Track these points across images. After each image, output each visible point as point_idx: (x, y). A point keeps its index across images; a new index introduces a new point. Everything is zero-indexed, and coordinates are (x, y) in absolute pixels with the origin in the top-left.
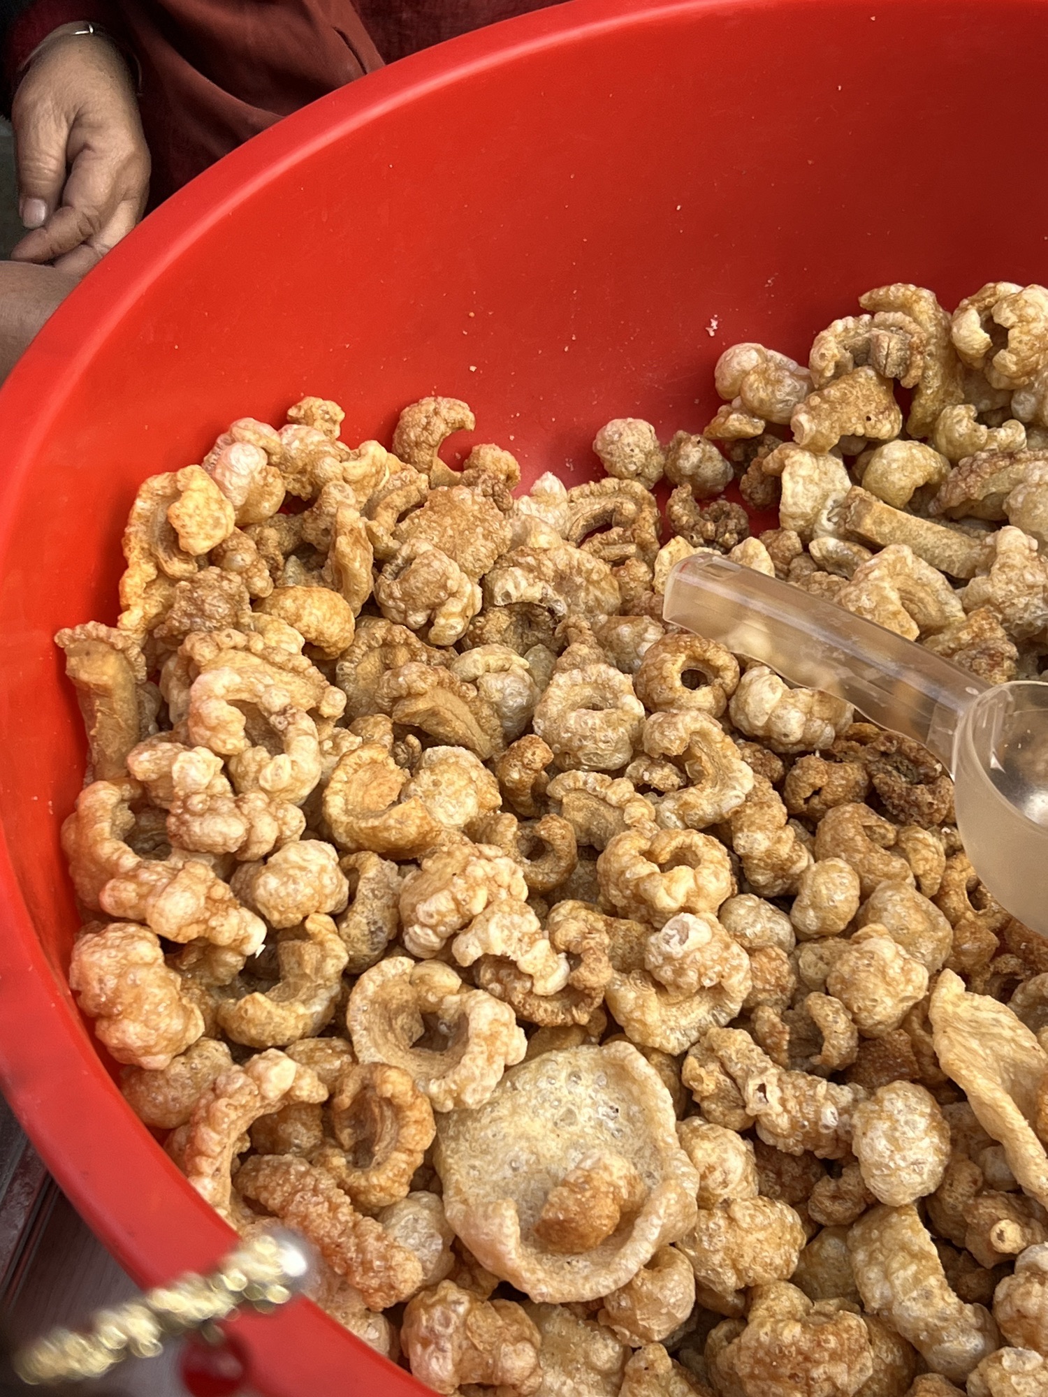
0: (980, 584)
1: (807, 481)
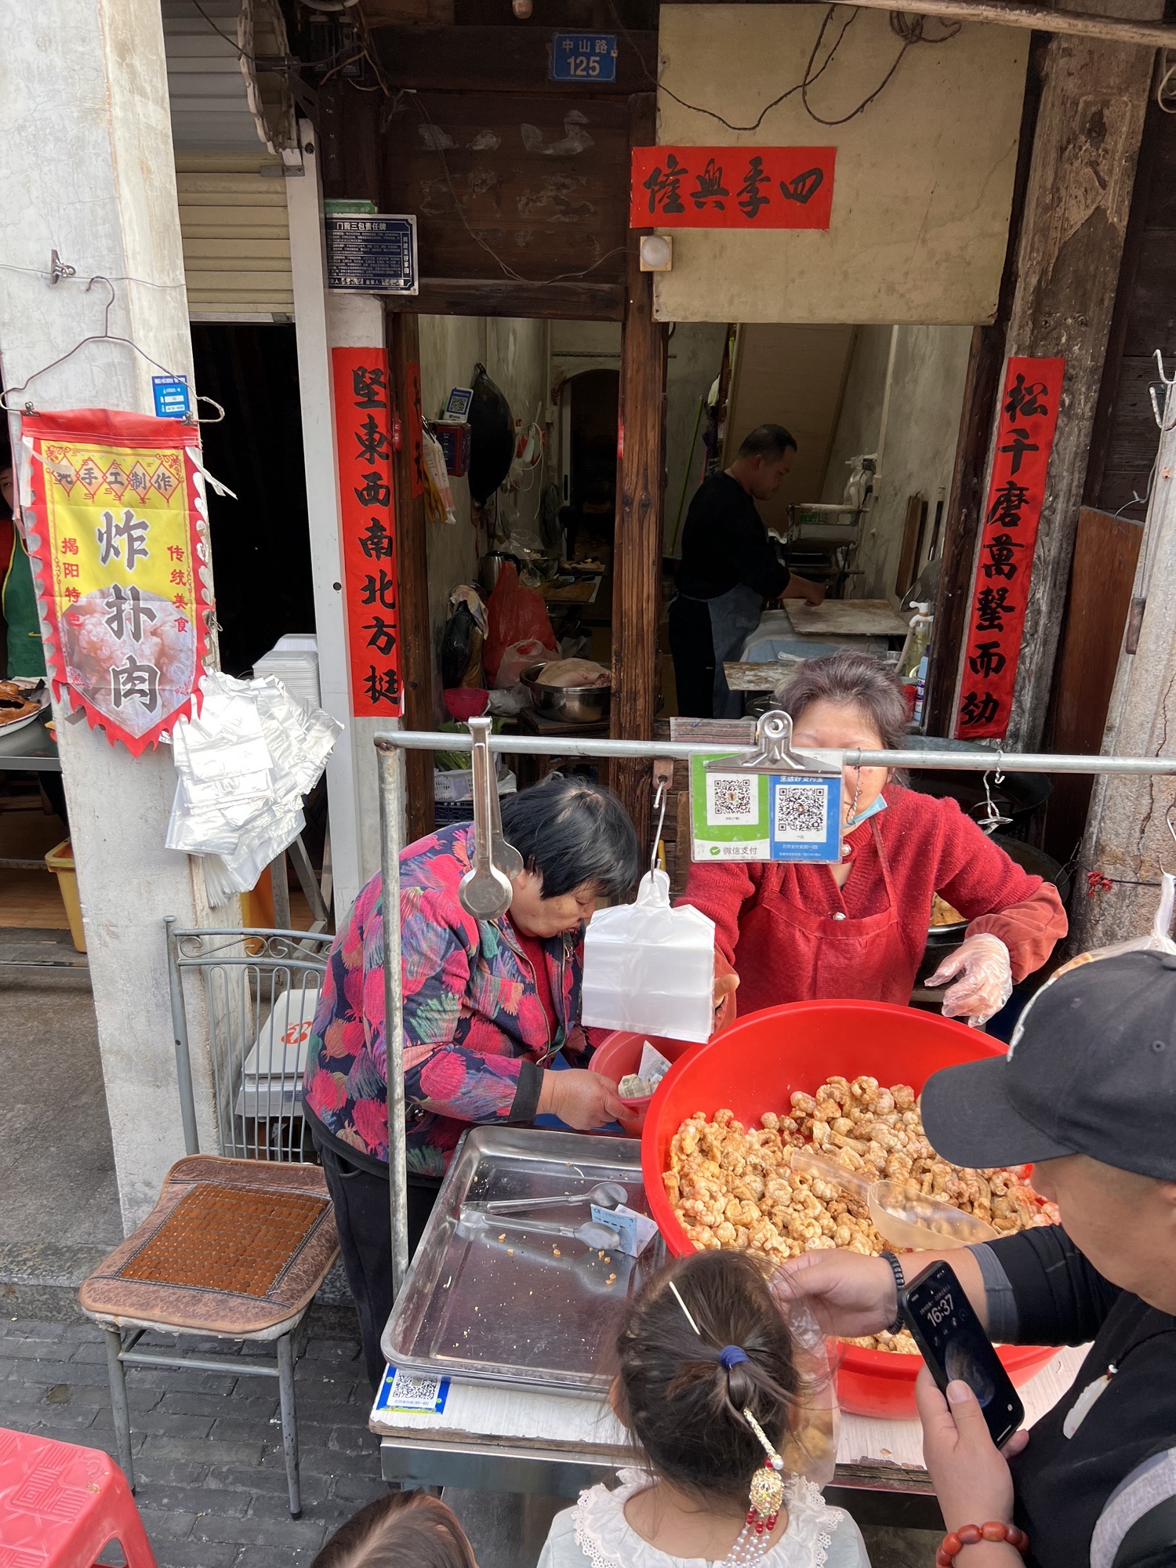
0: (867, 1155)
1: (820, 1130)
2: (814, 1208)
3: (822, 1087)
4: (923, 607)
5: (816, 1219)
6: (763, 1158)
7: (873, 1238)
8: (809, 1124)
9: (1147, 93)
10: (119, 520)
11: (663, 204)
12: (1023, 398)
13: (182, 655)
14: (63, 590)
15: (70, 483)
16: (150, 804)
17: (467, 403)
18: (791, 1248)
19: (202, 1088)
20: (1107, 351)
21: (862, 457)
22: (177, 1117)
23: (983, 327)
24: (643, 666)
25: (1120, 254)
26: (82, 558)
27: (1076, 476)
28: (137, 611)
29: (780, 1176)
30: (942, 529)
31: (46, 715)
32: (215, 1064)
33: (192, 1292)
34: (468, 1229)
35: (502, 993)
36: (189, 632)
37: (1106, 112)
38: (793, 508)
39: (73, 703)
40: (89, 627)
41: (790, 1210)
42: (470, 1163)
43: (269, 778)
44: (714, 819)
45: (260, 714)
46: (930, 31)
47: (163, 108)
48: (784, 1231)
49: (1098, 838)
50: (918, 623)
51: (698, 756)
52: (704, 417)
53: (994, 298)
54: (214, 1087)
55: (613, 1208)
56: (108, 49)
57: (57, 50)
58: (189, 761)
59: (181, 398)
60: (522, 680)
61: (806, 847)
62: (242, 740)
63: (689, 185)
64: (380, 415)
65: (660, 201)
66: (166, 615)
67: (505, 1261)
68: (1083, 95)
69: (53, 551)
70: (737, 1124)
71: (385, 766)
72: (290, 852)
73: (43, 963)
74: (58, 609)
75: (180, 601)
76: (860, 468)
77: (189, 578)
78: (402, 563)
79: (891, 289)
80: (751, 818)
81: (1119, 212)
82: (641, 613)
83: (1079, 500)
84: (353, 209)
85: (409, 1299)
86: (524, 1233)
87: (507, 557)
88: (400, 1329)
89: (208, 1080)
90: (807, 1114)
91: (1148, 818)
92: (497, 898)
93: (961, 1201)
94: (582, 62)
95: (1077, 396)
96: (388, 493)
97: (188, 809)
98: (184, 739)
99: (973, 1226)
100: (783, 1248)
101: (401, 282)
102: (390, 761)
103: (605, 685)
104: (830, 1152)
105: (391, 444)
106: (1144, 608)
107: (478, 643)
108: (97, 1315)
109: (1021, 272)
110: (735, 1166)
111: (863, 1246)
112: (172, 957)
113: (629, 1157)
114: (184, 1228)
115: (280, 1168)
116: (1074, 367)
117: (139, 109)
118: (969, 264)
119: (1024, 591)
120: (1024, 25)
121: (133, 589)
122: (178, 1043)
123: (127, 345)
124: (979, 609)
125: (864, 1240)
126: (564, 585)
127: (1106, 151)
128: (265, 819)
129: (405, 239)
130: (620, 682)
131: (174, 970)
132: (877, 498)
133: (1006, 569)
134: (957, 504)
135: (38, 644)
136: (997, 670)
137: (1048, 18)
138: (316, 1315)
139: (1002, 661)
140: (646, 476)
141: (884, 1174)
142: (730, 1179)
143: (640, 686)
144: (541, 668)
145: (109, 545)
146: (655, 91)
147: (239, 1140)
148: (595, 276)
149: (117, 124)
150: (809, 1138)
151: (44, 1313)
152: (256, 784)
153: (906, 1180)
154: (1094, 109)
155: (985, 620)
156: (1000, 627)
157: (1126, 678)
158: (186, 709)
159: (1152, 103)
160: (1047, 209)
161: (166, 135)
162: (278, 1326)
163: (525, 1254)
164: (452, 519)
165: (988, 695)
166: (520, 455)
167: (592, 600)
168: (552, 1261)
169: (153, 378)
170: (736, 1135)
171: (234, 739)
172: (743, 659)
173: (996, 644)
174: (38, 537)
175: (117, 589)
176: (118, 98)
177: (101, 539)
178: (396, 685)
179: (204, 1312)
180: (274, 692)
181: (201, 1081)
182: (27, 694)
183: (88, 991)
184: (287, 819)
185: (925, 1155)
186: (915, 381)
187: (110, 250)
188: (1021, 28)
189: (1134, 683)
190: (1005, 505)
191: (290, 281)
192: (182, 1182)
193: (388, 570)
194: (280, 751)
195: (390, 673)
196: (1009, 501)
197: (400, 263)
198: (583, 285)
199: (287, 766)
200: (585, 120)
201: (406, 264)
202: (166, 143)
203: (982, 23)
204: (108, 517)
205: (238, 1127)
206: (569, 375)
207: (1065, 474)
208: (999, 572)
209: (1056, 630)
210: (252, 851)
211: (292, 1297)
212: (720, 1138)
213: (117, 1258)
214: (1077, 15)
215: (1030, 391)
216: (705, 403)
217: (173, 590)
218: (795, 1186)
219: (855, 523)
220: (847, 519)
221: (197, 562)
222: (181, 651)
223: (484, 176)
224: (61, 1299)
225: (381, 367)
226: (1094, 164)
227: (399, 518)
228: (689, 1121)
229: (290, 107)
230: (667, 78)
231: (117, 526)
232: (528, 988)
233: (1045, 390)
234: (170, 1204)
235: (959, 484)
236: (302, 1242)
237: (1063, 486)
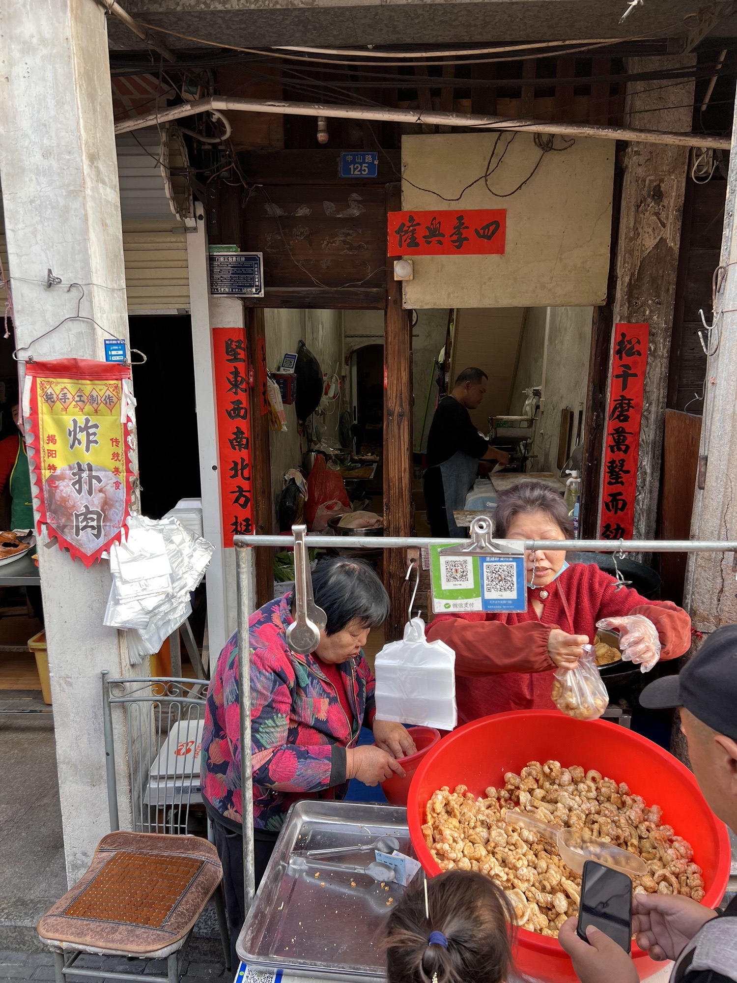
0: (555, 813)
1: (524, 797)
2: (522, 848)
3: (524, 769)
4: (574, 473)
5: (524, 855)
6: (487, 816)
7: (562, 868)
8: (517, 794)
9: (685, 174)
10: (81, 423)
11: (407, 242)
12: (626, 346)
13: (117, 504)
14: (47, 466)
15: (53, 402)
16: (94, 598)
17: (294, 362)
18: (507, 874)
19: (123, 786)
20: (674, 318)
21: (532, 389)
22: (106, 806)
23: (599, 307)
24: (403, 511)
25: (677, 263)
26: (58, 447)
27: (662, 391)
28: (91, 477)
29: (498, 827)
30: (583, 427)
31: (33, 551)
32: (132, 769)
33: (111, 925)
34: (294, 870)
35: (315, 707)
36: (122, 490)
37: (662, 185)
38: (492, 419)
39: (50, 535)
40: (62, 488)
41: (506, 850)
42: (295, 825)
43: (170, 580)
44: (446, 586)
45: (165, 540)
46: (557, 144)
47: (115, 191)
48: (503, 864)
49: (691, 606)
50: (571, 483)
51: (434, 546)
52: (437, 370)
53: (605, 289)
54: (130, 785)
55: (391, 853)
56: (84, 157)
57: (54, 158)
58: (120, 570)
59: (121, 352)
60: (329, 525)
61: (504, 602)
62: (153, 556)
63: (421, 232)
64: (241, 366)
65: (405, 241)
66: (108, 479)
67: (320, 891)
68: (649, 176)
69: (41, 442)
70: (470, 795)
71: (240, 557)
72: (182, 630)
73: (23, 711)
74: (43, 477)
75: (117, 471)
76: (531, 395)
77: (122, 457)
78: (255, 453)
79: (543, 287)
80: (469, 584)
81: (674, 240)
82: (400, 479)
83: (665, 405)
84: (225, 250)
85: (255, 916)
86: (331, 871)
87: (319, 452)
88: (249, 937)
89: (127, 780)
90: (515, 787)
91: (722, 591)
92: (310, 640)
93: (619, 842)
94: (357, 167)
95: (658, 344)
96: (246, 412)
97: (118, 600)
98: (117, 556)
99: (628, 859)
100: (502, 874)
101: (254, 290)
102: (243, 554)
103: (380, 526)
104: (532, 811)
105: (248, 383)
106: (707, 461)
107: (301, 504)
108: (49, 941)
109: (619, 275)
110: (469, 822)
111: (556, 872)
112: (105, 698)
113: (400, 820)
114: (107, 882)
115: (171, 839)
116: (654, 328)
117: (101, 191)
118: (588, 271)
119: (635, 461)
120: (610, 137)
121: (89, 465)
122: (108, 754)
123: (90, 322)
124: (608, 472)
125: (556, 869)
126: (354, 469)
127: (664, 206)
128: (166, 608)
129: (256, 266)
130: (389, 522)
131: (106, 706)
132: (543, 412)
133: (623, 448)
134: (590, 410)
135: (30, 509)
136: (622, 509)
137: (624, 133)
138: (195, 945)
139: (625, 504)
140: (401, 398)
141: (567, 825)
142: (466, 830)
143: (402, 524)
144: (341, 518)
145: (75, 438)
146: (400, 181)
147: (146, 820)
148: (368, 284)
149: (88, 199)
150: (517, 803)
151: (14, 946)
152: (163, 584)
153: (582, 829)
154: (655, 184)
155: (613, 479)
156: (622, 483)
157: (700, 504)
158: (118, 537)
159: (689, 179)
160: (631, 239)
161: (117, 206)
162: (169, 948)
163: (332, 887)
164: (285, 428)
165: (618, 525)
166: (326, 394)
167: (372, 477)
168: (349, 891)
169: (105, 340)
170: (470, 802)
171: (148, 555)
172: (466, 508)
173: (620, 494)
174: (33, 435)
175: (79, 465)
176: (89, 184)
177: (70, 435)
178: (250, 528)
179: (119, 938)
180: (174, 527)
181: (122, 781)
182: (21, 539)
183: (51, 729)
184: (180, 607)
185: (593, 812)
186: (562, 342)
187: (82, 268)
188: (609, 139)
189: (705, 507)
190: (620, 409)
191: (189, 291)
192: (108, 851)
193: (246, 457)
194: (176, 564)
195: (247, 520)
196: (621, 406)
197: (253, 279)
198: (362, 289)
199: (181, 573)
200: (360, 198)
201: (257, 280)
202: (117, 210)
203: (586, 137)
204: (75, 421)
205: (145, 814)
206: (355, 348)
207: (655, 390)
208: (619, 449)
209: (657, 484)
210: (158, 629)
211: (178, 928)
212: (459, 803)
213: (63, 903)
214: (641, 131)
215: (630, 342)
216: (437, 362)
217: (112, 464)
218: (509, 834)
219: (530, 426)
220: (525, 424)
221: (127, 447)
222: (117, 501)
223: (302, 230)
224: (26, 935)
225: (242, 339)
226: (657, 214)
227: (253, 427)
228: (438, 792)
229: (189, 195)
230: (407, 174)
231: (80, 427)
232: (332, 701)
233: (639, 342)
234: (99, 866)
235: (591, 398)
236: (185, 889)
237: (654, 397)
